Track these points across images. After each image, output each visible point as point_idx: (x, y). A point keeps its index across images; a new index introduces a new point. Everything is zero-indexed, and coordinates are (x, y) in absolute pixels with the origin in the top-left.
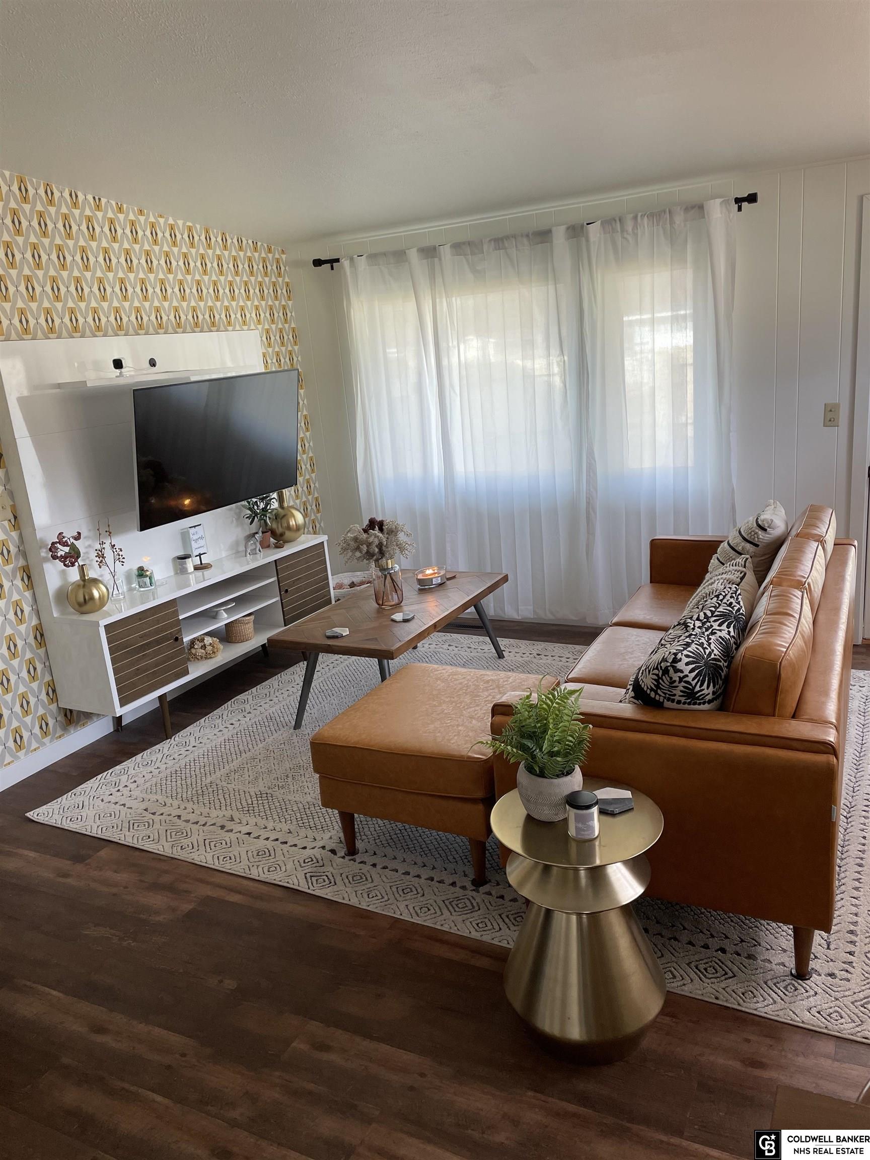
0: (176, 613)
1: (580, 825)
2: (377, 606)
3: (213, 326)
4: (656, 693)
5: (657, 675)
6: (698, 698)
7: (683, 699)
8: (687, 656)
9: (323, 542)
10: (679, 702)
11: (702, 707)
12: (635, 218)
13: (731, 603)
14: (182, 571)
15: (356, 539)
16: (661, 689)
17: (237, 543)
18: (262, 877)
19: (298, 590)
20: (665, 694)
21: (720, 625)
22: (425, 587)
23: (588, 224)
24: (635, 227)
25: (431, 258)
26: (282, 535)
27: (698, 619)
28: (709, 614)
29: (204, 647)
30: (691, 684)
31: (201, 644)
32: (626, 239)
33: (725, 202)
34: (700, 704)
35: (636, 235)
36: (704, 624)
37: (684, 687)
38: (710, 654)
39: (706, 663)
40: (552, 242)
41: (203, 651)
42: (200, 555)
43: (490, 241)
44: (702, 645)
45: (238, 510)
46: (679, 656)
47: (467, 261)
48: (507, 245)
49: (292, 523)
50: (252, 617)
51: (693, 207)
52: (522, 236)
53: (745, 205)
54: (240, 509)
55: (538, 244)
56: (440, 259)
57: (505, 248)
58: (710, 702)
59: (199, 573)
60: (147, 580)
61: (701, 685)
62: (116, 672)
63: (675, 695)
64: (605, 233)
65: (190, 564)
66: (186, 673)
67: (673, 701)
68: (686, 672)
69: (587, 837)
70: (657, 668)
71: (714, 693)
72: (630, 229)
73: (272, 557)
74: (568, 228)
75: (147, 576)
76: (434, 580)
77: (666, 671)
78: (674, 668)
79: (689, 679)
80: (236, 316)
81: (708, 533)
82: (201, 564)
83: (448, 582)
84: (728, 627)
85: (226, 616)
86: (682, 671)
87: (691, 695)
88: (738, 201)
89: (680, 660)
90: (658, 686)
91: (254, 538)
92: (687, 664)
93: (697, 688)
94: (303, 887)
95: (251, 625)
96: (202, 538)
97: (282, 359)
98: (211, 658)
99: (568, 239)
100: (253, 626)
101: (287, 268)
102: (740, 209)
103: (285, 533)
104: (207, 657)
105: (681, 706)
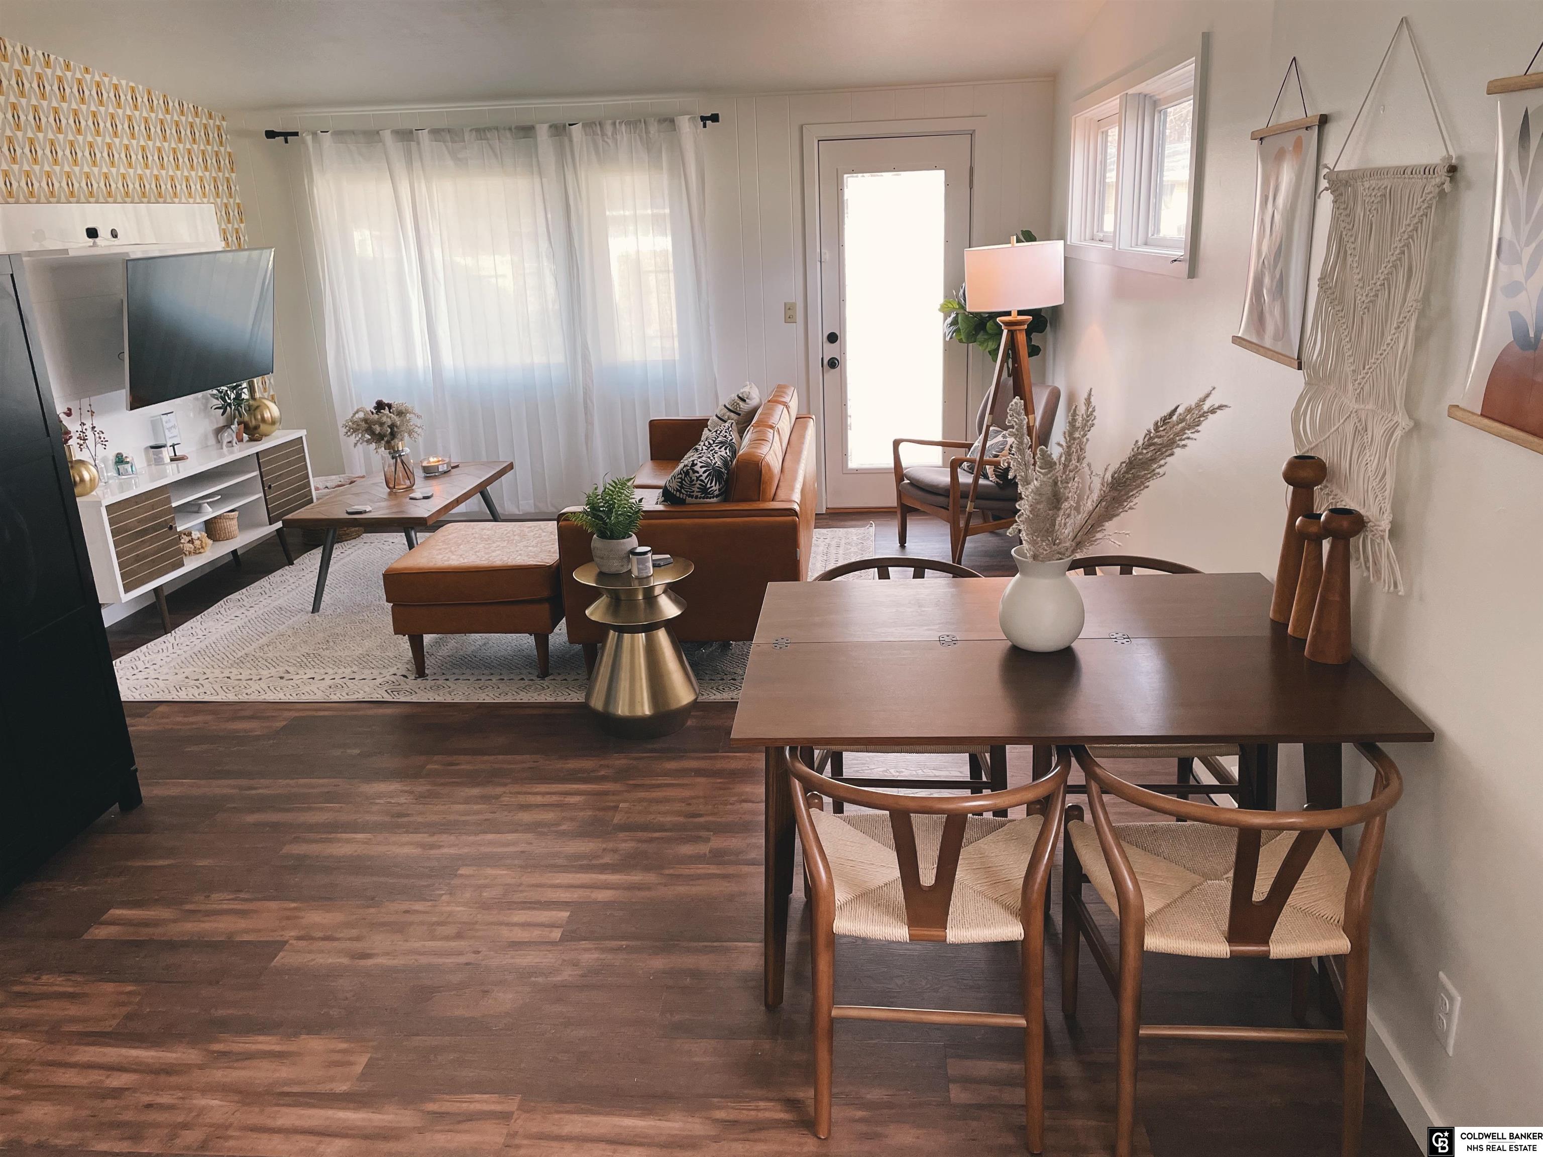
0: (168, 501)
1: (641, 566)
2: (389, 490)
3: (160, 197)
4: (681, 492)
5: (681, 478)
6: (709, 493)
7: (699, 494)
8: (701, 462)
9: (301, 437)
10: (696, 497)
11: (712, 500)
12: (614, 124)
13: (726, 436)
14: (159, 461)
15: (366, 420)
16: (684, 488)
17: (206, 437)
18: (343, 699)
19: (280, 487)
20: (687, 492)
21: (720, 448)
22: (430, 473)
23: (570, 125)
24: (614, 132)
25: (407, 141)
26: (256, 428)
27: (704, 445)
28: (712, 442)
29: (191, 541)
30: (704, 482)
31: (188, 539)
32: (607, 142)
33: (692, 119)
34: (710, 498)
35: (615, 141)
36: (709, 448)
37: (700, 484)
38: (715, 463)
39: (713, 468)
40: (536, 138)
41: (191, 545)
42: (173, 446)
43: (471, 130)
44: (709, 458)
45: (204, 401)
46: (695, 462)
47: (446, 146)
48: (489, 136)
49: (267, 415)
50: (236, 513)
51: (665, 120)
52: (504, 129)
53: (709, 122)
54: (207, 399)
55: (521, 138)
56: (418, 143)
57: (487, 139)
58: (717, 496)
59: (174, 464)
60: (128, 467)
61: (711, 483)
62: (119, 556)
63: (693, 492)
64: (586, 135)
65: (167, 453)
66: (182, 565)
67: (692, 497)
68: (701, 473)
69: (645, 575)
70: (681, 473)
71: (719, 490)
72: (610, 134)
73: (253, 449)
74: (550, 127)
75: (128, 463)
76: (440, 467)
77: (687, 473)
78: (693, 470)
79: (703, 478)
80: (181, 187)
81: (697, 414)
82: (175, 455)
83: (453, 470)
84: (725, 449)
85: (210, 509)
86: (698, 472)
87: (704, 490)
88: (704, 119)
89: (696, 464)
90: (681, 487)
91: (229, 430)
92: (701, 467)
93: (709, 486)
94: (388, 698)
95: (235, 522)
96: (174, 427)
97: (229, 237)
98: (200, 553)
99: (551, 137)
100: (237, 523)
101: (228, 136)
102: (705, 126)
103: (259, 426)
104: (197, 552)
105: (698, 500)
